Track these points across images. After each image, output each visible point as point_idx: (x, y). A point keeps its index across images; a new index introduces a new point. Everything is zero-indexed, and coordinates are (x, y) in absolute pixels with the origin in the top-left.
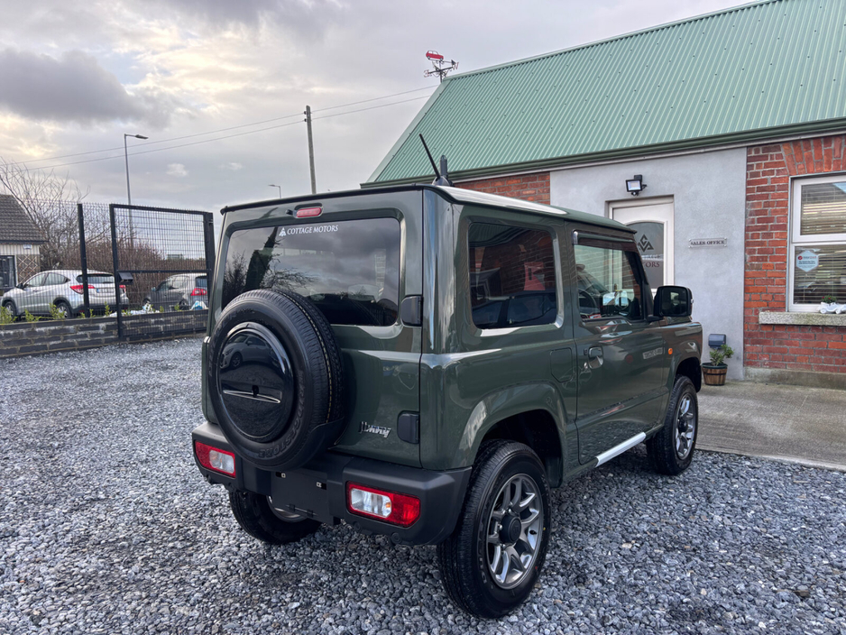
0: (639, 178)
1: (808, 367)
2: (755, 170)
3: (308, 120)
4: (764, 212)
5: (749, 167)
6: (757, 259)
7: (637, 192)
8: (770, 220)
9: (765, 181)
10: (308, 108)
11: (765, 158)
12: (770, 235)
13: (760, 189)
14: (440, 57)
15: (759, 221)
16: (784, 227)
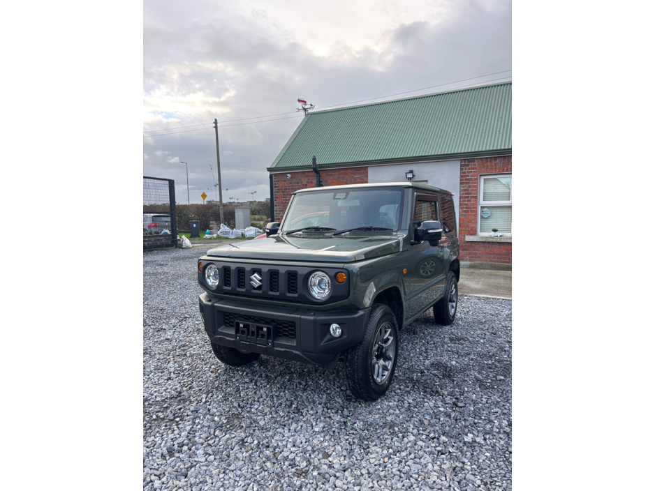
0: (411, 172)
1: (486, 261)
2: (464, 171)
3: (216, 127)
4: (468, 190)
5: (461, 169)
6: (465, 212)
7: (411, 178)
8: (470, 194)
9: (468, 176)
10: (216, 120)
11: (468, 165)
12: (470, 201)
13: (466, 180)
14: (305, 102)
15: (466, 194)
16: (476, 197)
